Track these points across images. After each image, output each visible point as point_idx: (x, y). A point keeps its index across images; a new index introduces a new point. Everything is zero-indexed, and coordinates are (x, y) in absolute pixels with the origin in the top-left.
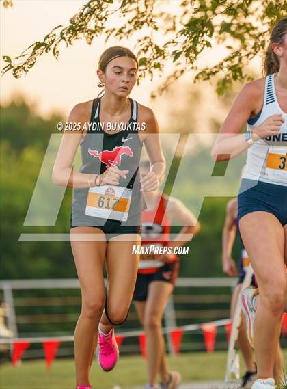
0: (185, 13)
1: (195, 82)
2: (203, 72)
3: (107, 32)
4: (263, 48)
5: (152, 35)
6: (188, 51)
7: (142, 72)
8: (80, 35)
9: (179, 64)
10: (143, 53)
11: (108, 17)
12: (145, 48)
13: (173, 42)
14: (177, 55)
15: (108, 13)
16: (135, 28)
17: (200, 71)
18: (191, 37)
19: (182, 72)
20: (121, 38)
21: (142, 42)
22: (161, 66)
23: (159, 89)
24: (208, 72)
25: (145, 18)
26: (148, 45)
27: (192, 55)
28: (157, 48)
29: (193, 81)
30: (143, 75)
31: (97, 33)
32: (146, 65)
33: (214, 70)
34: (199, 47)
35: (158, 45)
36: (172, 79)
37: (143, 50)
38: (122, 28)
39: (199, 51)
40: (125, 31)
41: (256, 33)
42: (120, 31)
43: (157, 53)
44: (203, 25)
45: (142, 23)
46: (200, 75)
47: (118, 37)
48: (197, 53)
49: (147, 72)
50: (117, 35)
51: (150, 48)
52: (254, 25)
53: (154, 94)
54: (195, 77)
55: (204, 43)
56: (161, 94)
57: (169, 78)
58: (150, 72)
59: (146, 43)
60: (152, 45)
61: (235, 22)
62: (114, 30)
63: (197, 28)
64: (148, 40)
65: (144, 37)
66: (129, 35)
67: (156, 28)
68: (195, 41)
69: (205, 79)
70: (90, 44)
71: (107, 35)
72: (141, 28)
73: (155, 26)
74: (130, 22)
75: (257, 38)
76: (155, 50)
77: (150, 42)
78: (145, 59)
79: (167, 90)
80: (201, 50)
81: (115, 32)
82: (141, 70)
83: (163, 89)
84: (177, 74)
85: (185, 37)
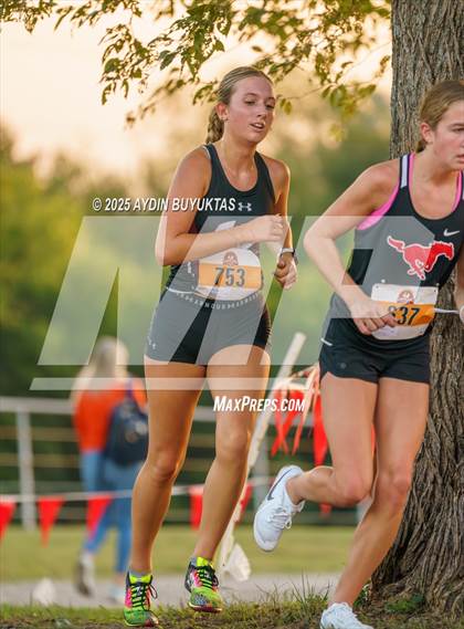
1: (194, 102)
2: (209, 87)
3: (59, 11)
4: (308, 56)
5: (130, 23)
6: (186, 54)
7: (111, 82)
8: (15, 15)
9: (175, 70)
10: (114, 51)
12: (119, 44)
13: (165, 39)
14: (167, 58)
16: (104, 10)
17: (204, 85)
18: (191, 31)
19: (180, 83)
20: (81, 23)
21: (114, 34)
22: (144, 76)
23: (140, 107)
26: (123, 38)
27: (193, 61)
28: (137, 44)
29: (192, 101)
30: (113, 86)
31: (43, 13)
32: (118, 71)
34: (206, 50)
35: (139, 40)
36: (163, 93)
37: (115, 45)
38: (84, 7)
39: (206, 55)
40: (89, 12)
41: (300, 28)
42: (81, 12)
43: (137, 53)
44: (214, 15)
46: (204, 93)
47: (77, 20)
48: (201, 59)
49: (119, 82)
50: (74, 17)
51: (126, 45)
52: (299, 16)
53: (133, 116)
54: (194, 93)
55: (214, 42)
56: (142, 117)
57: (158, 91)
58: (125, 83)
59: (121, 35)
60: (129, 40)
61: (268, 8)
62: (71, 8)
63: (203, 18)
64: (124, 31)
65: (117, 24)
66: (94, 21)
67: (138, 13)
68: (198, 37)
70: (31, 30)
71: (59, 16)
72: (113, 10)
73: (137, 9)
75: (303, 35)
76: (133, 47)
77: (127, 34)
78: (117, 60)
79: (154, 111)
80: (210, 55)
81: (72, 13)
82: (109, 79)
83: (146, 109)
84: (173, 86)
85: (182, 32)
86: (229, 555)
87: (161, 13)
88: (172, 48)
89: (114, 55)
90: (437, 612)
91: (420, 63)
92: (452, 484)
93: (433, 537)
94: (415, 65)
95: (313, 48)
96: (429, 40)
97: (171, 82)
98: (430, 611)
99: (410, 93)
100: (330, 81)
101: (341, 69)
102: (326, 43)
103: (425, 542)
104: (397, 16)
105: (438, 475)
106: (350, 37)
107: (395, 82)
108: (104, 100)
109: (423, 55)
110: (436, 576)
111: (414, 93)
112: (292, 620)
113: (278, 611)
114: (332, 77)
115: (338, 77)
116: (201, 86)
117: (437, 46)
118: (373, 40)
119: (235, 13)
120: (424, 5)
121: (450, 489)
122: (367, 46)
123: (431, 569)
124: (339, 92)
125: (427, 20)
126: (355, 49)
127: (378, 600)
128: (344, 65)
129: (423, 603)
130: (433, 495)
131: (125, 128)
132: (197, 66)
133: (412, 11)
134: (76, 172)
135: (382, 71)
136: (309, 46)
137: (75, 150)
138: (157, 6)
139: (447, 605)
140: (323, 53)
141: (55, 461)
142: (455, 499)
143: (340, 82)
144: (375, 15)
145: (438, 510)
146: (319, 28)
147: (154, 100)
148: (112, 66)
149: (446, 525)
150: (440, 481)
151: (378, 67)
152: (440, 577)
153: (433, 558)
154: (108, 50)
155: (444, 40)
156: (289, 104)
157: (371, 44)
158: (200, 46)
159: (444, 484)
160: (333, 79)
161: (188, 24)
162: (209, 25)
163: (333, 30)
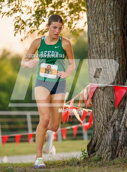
0: (35, 6)
1: (38, 35)
2: (42, 31)
3: (3, 13)
4: (66, 22)
5: (21, 16)
6: (35, 23)
7: (17, 31)
9: (33, 27)
11: (3, 8)
12: (18, 21)
13: (30, 19)
14: (31, 25)
15: (2, 6)
16: (14, 12)
18: (36, 17)
19: (34, 30)
20: (8, 16)
21: (17, 18)
22: (25, 29)
23: (24, 37)
24: (43, 31)
25: (18, 8)
27: (37, 25)
28: (23, 21)
29: (37, 35)
32: (18, 28)
33: (46, 30)
34: (40, 22)
35: (23, 20)
36: (30, 33)
37: (17, 21)
38: (9, 12)
39: (40, 23)
41: (64, 15)
42: (8, 13)
43: (23, 23)
44: (42, 13)
45: (17, 10)
46: (40, 33)
47: (7, 15)
48: (39, 24)
49: (19, 31)
50: (6, 15)
51: (20, 21)
52: (63, 12)
53: (22, 39)
54: (38, 33)
55: (42, 20)
56: (25, 39)
57: (29, 33)
58: (20, 31)
60: (21, 20)
61: (55, 10)
62: (5, 13)
63: (39, 14)
64: (19, 18)
65: (17, 16)
66: (11, 15)
67: (23, 13)
68: (38, 19)
69: (42, 34)
71: (2, 15)
72: (16, 13)
74: (12, 10)
75: (65, 17)
76: (22, 22)
77: (20, 18)
78: (18, 25)
79: (28, 38)
80: (41, 23)
81: (6, 14)
82: (16, 30)
83: (26, 37)
84: (32, 31)
85: (34, 18)
86: (51, 148)
87: (28, 13)
88: (32, 22)
89: (17, 24)
90: (104, 160)
91: (94, 23)
92: (107, 128)
93: (102, 142)
94: (93, 24)
95: (67, 20)
96: (96, 17)
97: (32, 30)
98: (103, 160)
99: (92, 30)
100: (72, 28)
101: (75, 25)
102: (71, 19)
103: (101, 143)
104: (88, 11)
105: (103, 126)
106: (76, 17)
107: (88, 28)
108: (15, 35)
109: (95, 21)
110: (104, 151)
111: (93, 31)
112: (68, 164)
113: (64, 162)
114: (72, 27)
115: (74, 27)
116: (39, 31)
117: (98, 19)
118: (82, 17)
119: (47, 12)
120: (94, 9)
121: (106, 129)
122: (81, 19)
123: (102, 149)
124: (75, 31)
125: (95, 12)
126: (78, 20)
127: (89, 158)
128: (75, 24)
129: (101, 158)
130: (102, 131)
131: (21, 42)
132: (38, 26)
133: (92, 10)
134: (9, 53)
135: (85, 25)
136: (66, 20)
137: (8, 48)
138: (27, 11)
139: (107, 158)
140: (70, 21)
141: (6, 127)
142: (108, 132)
143: (75, 28)
144: (83, 11)
145: (104, 135)
146: (69, 15)
147: (28, 35)
148: (17, 27)
149: (106, 138)
150: (104, 127)
151: (84, 24)
152: (105, 151)
153: (103, 147)
154: (15, 23)
155: (100, 17)
156: (62, 35)
157: (82, 18)
158: (39, 21)
159: (105, 128)
160: (73, 28)
161: (35, 16)
162: (41, 16)
163: (72, 15)
